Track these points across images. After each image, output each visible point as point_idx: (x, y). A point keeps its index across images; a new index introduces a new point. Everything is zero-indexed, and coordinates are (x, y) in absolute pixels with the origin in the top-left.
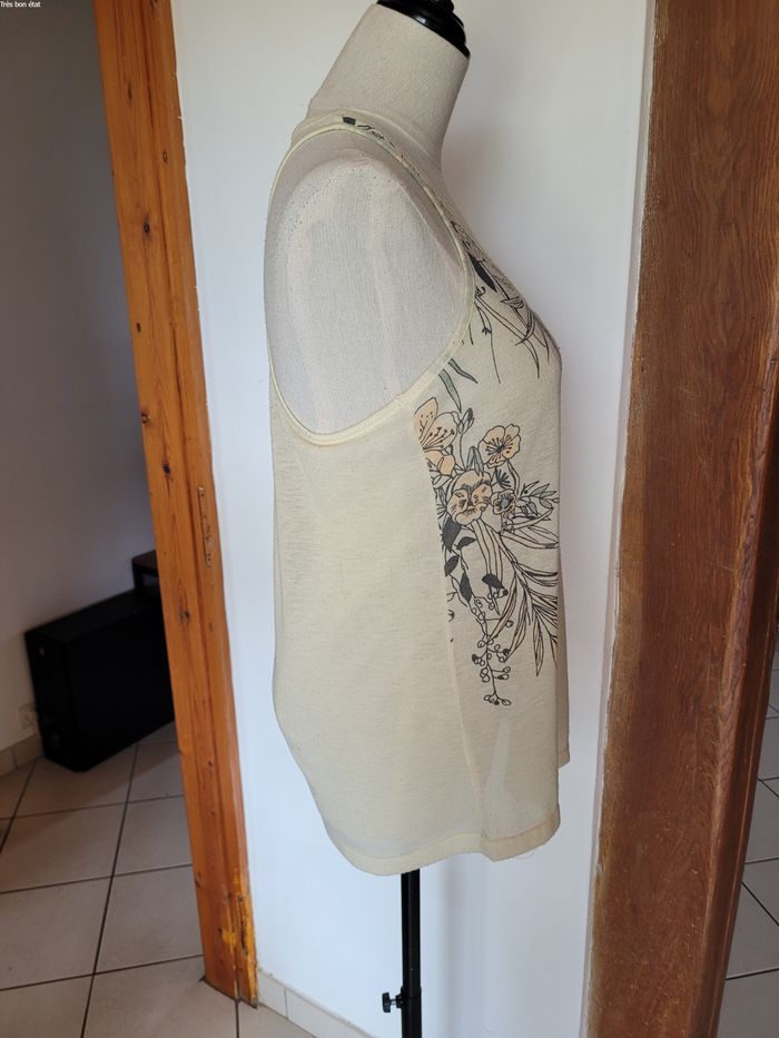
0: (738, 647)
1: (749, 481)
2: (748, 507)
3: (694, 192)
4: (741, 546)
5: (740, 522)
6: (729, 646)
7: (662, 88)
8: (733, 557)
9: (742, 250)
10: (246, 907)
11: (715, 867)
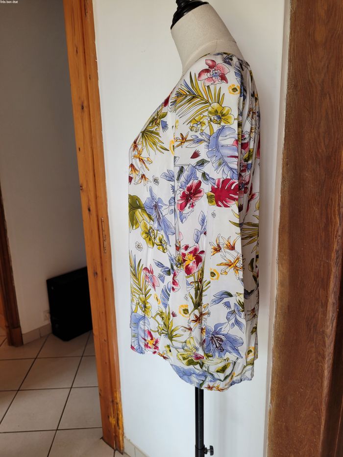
0: (335, 301)
1: (338, 219)
2: (337, 231)
3: (309, 80)
4: (334, 251)
5: (333, 239)
6: (330, 300)
7: (294, 32)
8: (331, 256)
9: (332, 106)
10: (119, 407)
11: (325, 411)
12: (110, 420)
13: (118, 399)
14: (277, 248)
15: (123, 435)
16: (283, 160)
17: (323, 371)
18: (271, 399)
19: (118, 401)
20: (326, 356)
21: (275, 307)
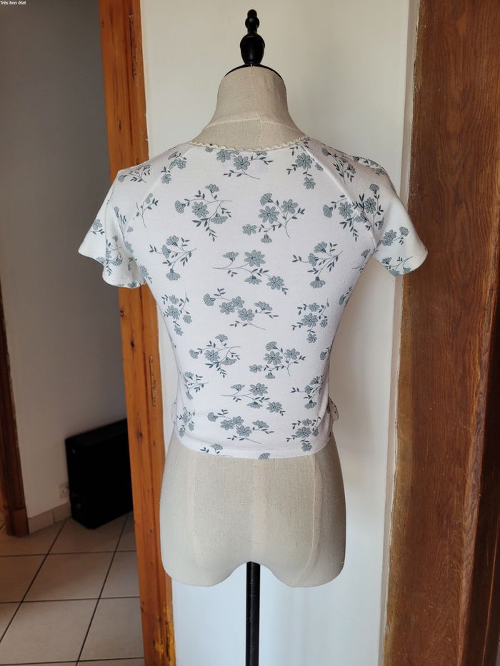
0: (475, 483)
1: (478, 370)
2: (478, 387)
3: (439, 182)
4: (474, 414)
5: (473, 397)
6: (468, 481)
7: (419, 118)
8: (470, 420)
9: (470, 219)
10: (170, 628)
11: (463, 637)
12: (156, 646)
13: (169, 617)
14: (396, 406)
16: (405, 286)
17: (460, 581)
18: (388, 619)
19: (169, 620)
20: (464, 559)
21: (393, 489)
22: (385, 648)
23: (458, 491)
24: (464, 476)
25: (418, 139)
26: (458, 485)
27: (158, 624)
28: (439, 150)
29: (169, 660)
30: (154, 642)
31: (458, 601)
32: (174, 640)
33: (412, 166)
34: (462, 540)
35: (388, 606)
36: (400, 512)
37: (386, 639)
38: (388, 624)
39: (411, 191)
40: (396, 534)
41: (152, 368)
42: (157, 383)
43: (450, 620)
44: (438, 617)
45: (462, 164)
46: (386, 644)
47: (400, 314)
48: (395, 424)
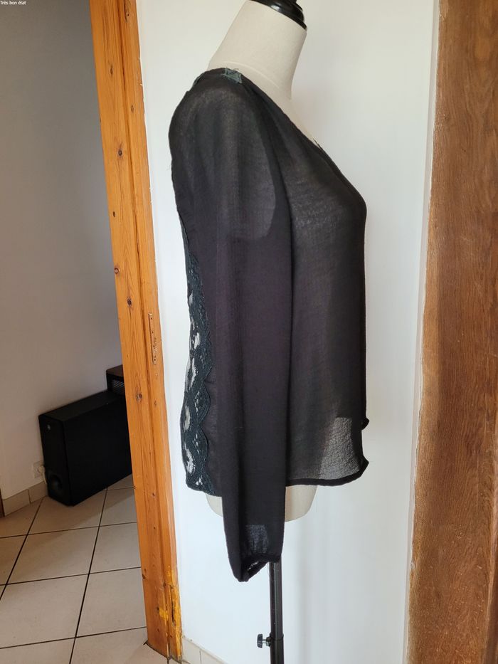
3: (467, 111)
7: (445, 47)
10: (175, 593)
11: (494, 563)
12: (160, 613)
13: (174, 581)
14: (421, 342)
15: (181, 635)
16: (430, 220)
18: (414, 555)
19: (174, 585)
21: (418, 425)
22: (411, 584)
23: (488, 420)
24: (495, 404)
25: (444, 68)
26: (488, 414)
27: (162, 589)
28: (468, 78)
29: (175, 625)
30: (158, 609)
31: (489, 529)
32: (179, 604)
33: (438, 96)
34: (492, 468)
35: (414, 542)
36: (425, 448)
37: (412, 575)
38: (414, 560)
39: (437, 122)
40: (422, 471)
41: (152, 326)
42: (157, 340)
43: (481, 548)
44: (467, 547)
45: (492, 91)
46: (412, 580)
47: (426, 248)
48: (420, 361)
